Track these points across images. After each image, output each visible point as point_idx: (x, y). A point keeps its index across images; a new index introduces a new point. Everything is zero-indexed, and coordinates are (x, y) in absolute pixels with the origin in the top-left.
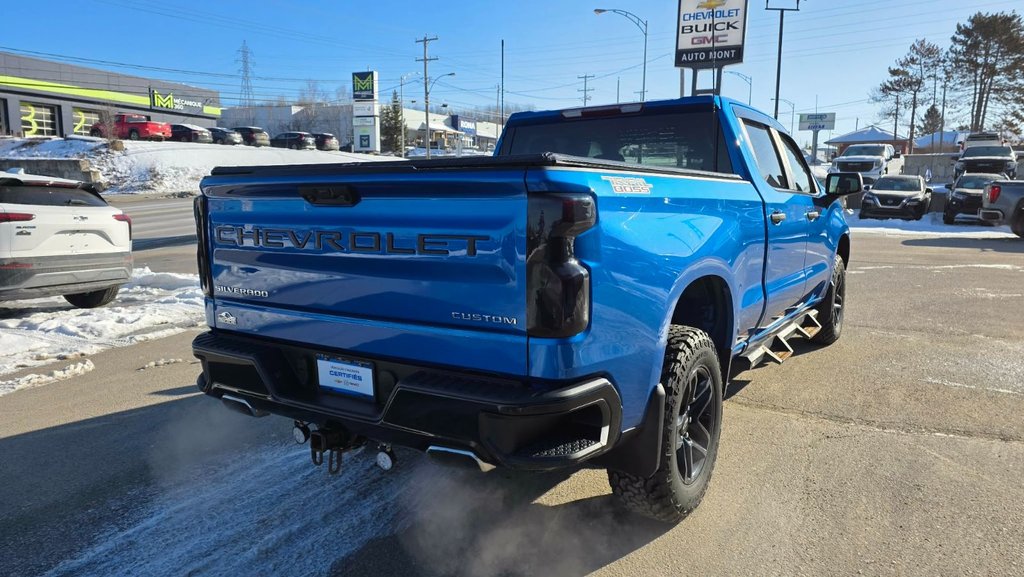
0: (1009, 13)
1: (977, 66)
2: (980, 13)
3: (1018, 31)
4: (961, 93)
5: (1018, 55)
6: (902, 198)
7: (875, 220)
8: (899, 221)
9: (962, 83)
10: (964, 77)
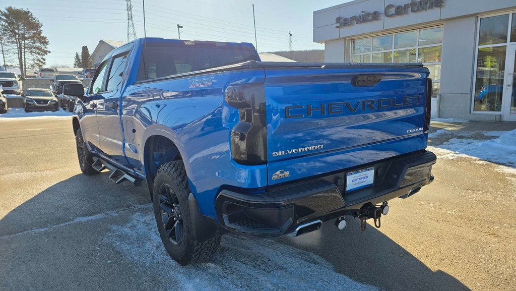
0: (25, 9)
1: (16, 34)
2: (11, 7)
3: (32, 19)
4: (10, 48)
5: (35, 32)
6: (48, 100)
7: (38, 113)
8: (50, 112)
9: (8, 42)
10: (9, 39)
